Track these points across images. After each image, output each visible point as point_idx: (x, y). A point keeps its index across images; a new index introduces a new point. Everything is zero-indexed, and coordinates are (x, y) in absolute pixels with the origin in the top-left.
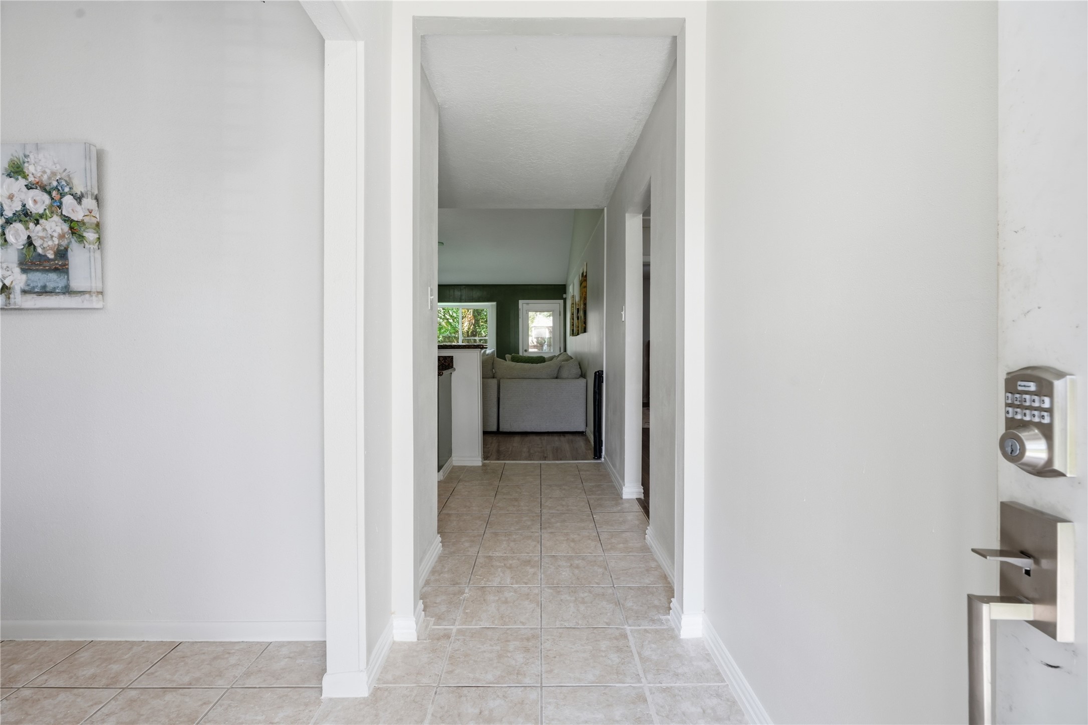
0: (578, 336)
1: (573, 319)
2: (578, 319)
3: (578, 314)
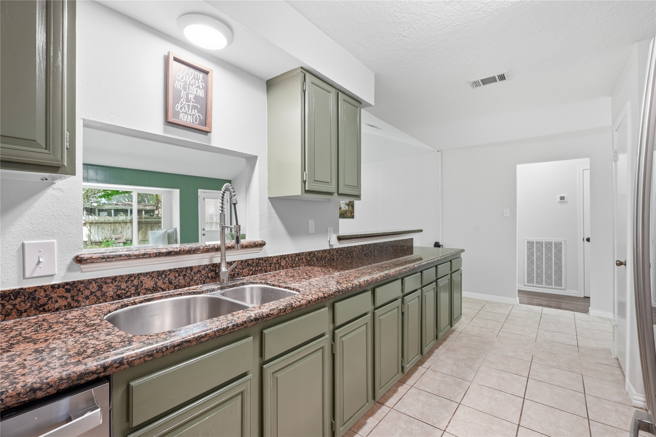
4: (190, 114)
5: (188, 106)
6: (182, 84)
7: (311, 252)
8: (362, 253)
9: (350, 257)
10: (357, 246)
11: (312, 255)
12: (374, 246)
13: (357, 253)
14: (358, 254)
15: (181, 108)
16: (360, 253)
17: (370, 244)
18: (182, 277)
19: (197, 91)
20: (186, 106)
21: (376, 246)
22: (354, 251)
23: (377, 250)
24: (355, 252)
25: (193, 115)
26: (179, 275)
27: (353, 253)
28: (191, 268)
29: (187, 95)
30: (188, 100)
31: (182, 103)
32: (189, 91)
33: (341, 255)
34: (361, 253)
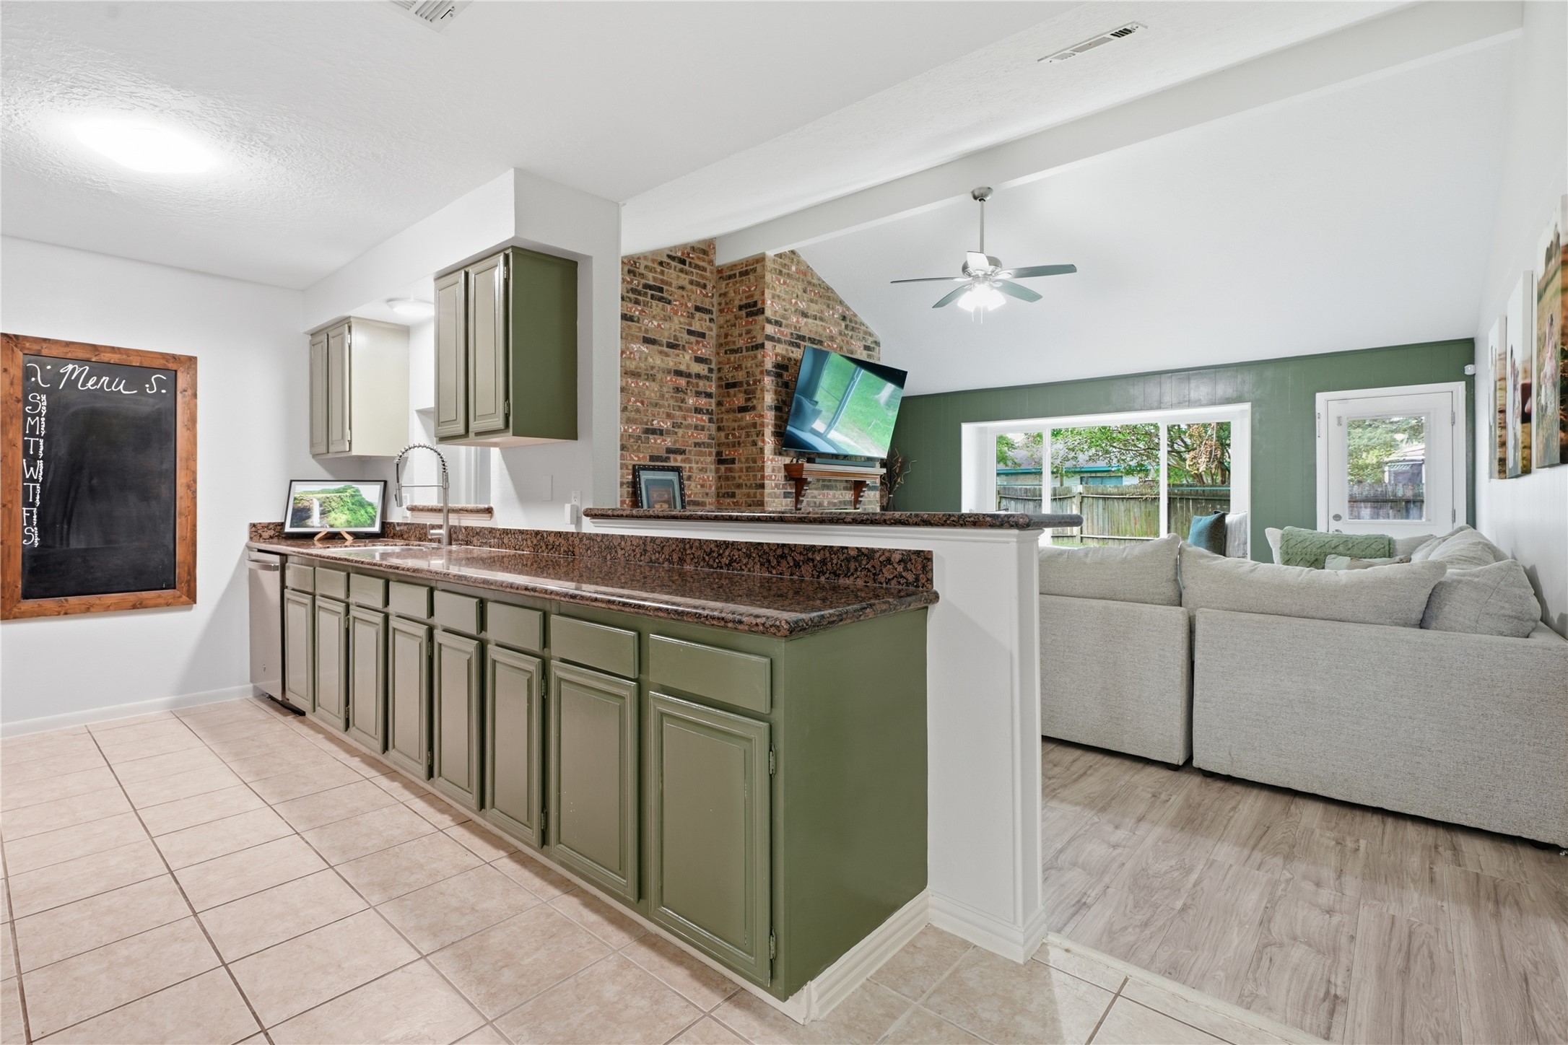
0: (1526, 480)
1: (1503, 427)
2: (1526, 418)
3: (1524, 403)
7: (538, 531)
8: (641, 556)
9: (609, 557)
10: (628, 536)
11: (539, 537)
12: (681, 545)
13: (627, 555)
14: (629, 555)
16: (635, 555)
17: (668, 539)
21: (688, 546)
22: (618, 548)
23: (692, 559)
24: (622, 549)
27: (616, 552)
33: (589, 548)
34: (638, 556)
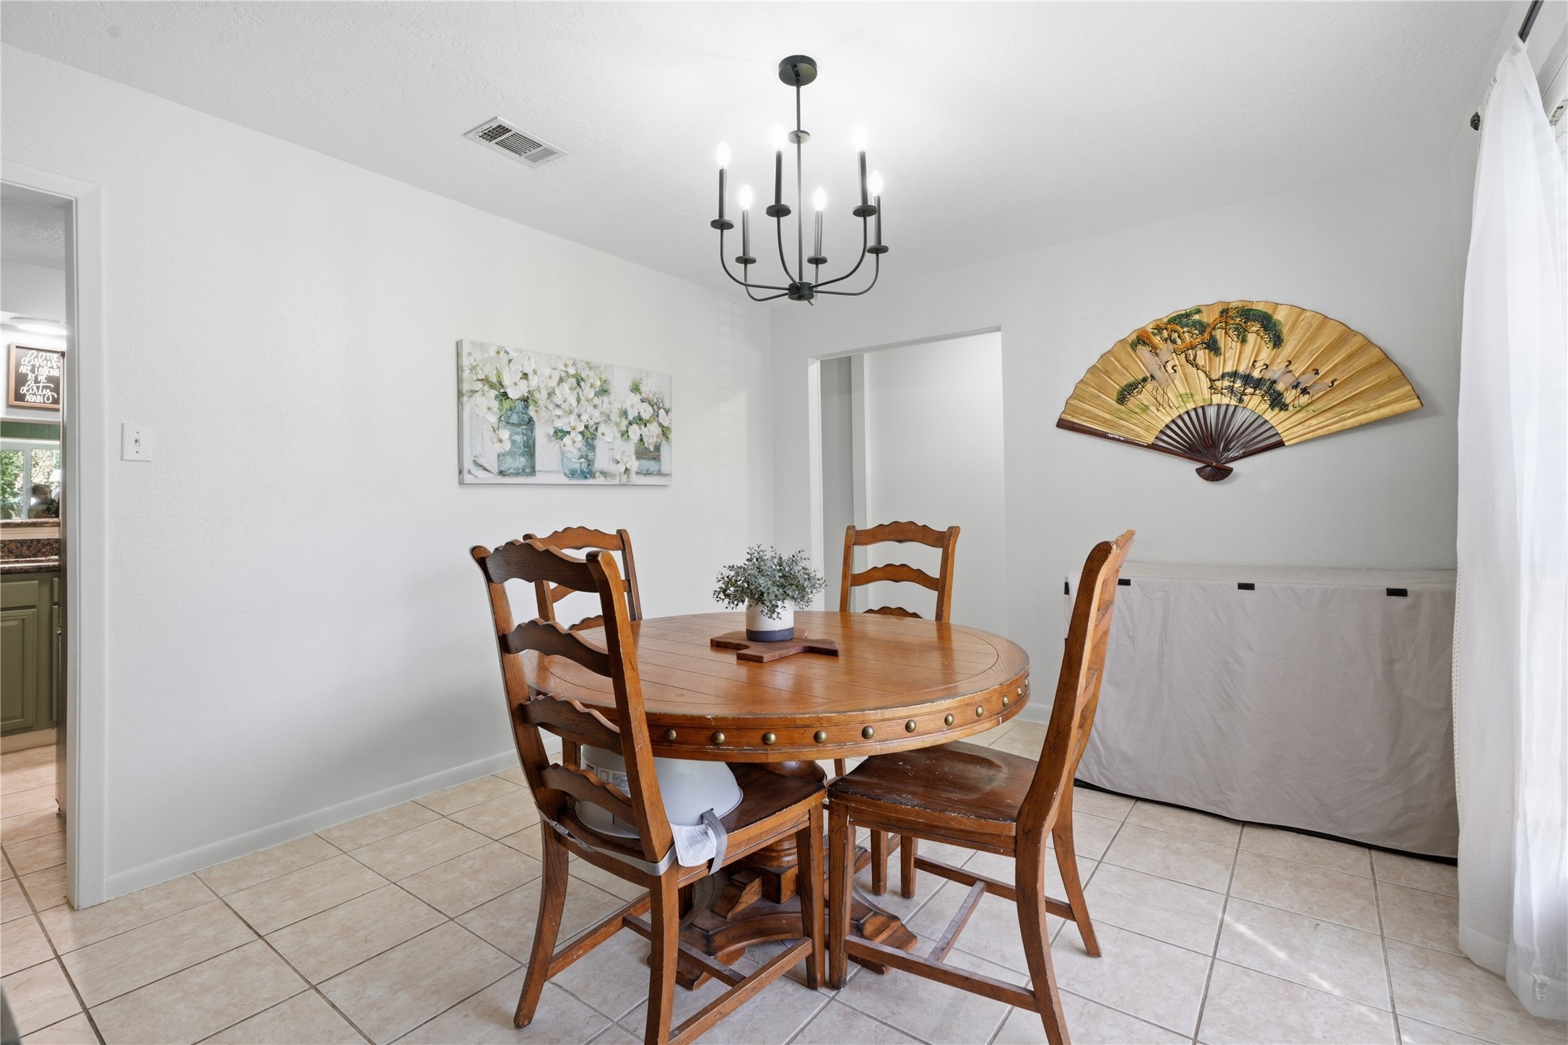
4: (40, 395)
5: (38, 388)
6: (29, 368)
15: (28, 391)
18: (25, 548)
19: (49, 372)
20: (35, 388)
25: (44, 395)
26: (22, 546)
28: (39, 541)
29: (36, 377)
30: (36, 381)
31: (29, 385)
32: (38, 372)
